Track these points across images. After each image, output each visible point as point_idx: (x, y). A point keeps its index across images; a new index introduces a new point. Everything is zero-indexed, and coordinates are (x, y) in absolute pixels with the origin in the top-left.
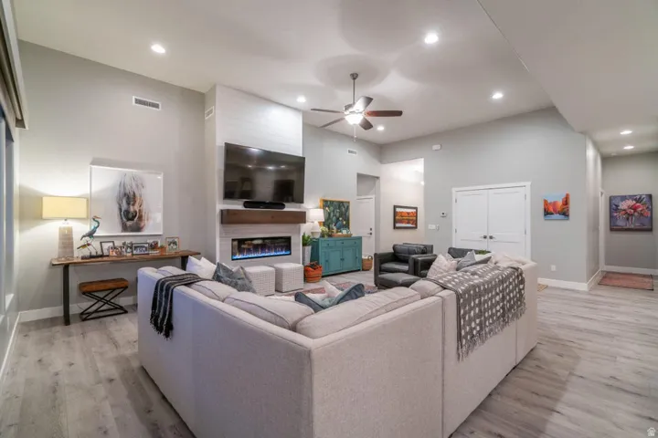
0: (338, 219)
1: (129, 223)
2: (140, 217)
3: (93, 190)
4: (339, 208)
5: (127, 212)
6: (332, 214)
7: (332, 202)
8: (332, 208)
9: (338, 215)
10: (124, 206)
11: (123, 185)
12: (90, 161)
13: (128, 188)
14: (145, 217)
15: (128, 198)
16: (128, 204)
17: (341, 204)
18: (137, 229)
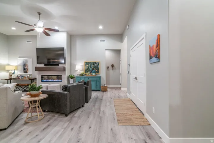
0: (93, 69)
1: (25, 71)
2: (27, 70)
3: (19, 64)
4: (94, 65)
5: (25, 68)
6: (90, 67)
7: (90, 63)
8: (90, 65)
9: (93, 67)
10: (24, 67)
11: (24, 62)
12: (18, 57)
13: (25, 63)
14: (28, 70)
15: (25, 65)
16: (25, 66)
17: (94, 63)
18: (27, 72)
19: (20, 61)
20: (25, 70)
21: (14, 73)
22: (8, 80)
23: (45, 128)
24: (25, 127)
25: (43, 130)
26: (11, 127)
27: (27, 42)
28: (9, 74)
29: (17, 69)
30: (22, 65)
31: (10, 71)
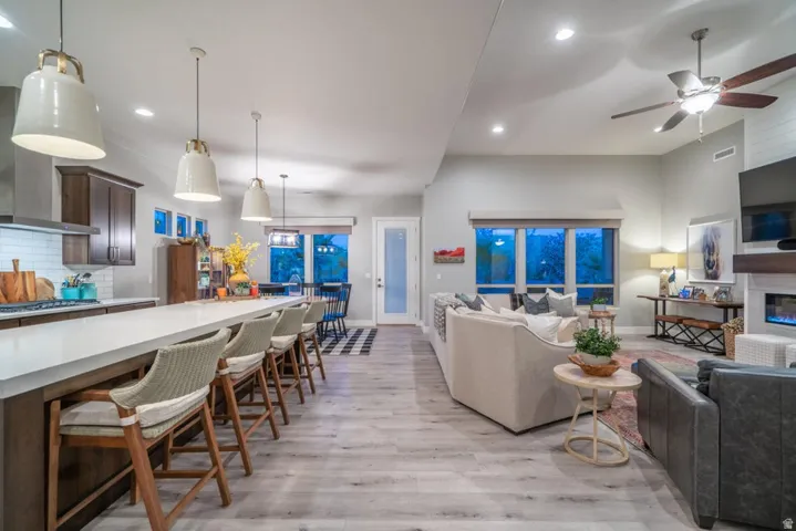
2: (718, 266)
10: (707, 257)
13: (710, 241)
15: (710, 248)
16: (709, 254)
18: (715, 277)
19: (696, 235)
20: (711, 269)
21: (672, 279)
22: (656, 300)
23: (572, 499)
24: (547, 456)
25: (562, 499)
26: (529, 436)
27: (718, 156)
28: (662, 281)
29: (685, 266)
30: (700, 248)
31: (664, 272)
